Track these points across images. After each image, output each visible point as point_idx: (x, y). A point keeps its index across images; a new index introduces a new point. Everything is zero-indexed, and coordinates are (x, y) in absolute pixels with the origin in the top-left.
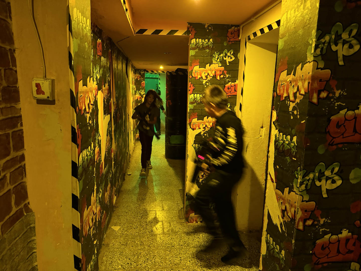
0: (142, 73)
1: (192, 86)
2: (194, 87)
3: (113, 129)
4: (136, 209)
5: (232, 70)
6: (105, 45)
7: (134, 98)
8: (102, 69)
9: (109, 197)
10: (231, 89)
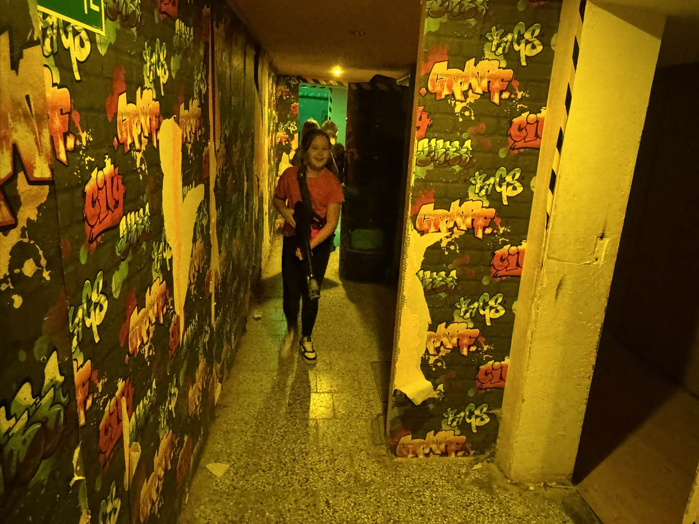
0: (293, 83)
1: (424, 116)
2: (432, 121)
3: (214, 220)
4: (269, 412)
5: (533, 80)
7: (274, 140)
8: (176, 55)
9: (200, 394)
10: (526, 130)
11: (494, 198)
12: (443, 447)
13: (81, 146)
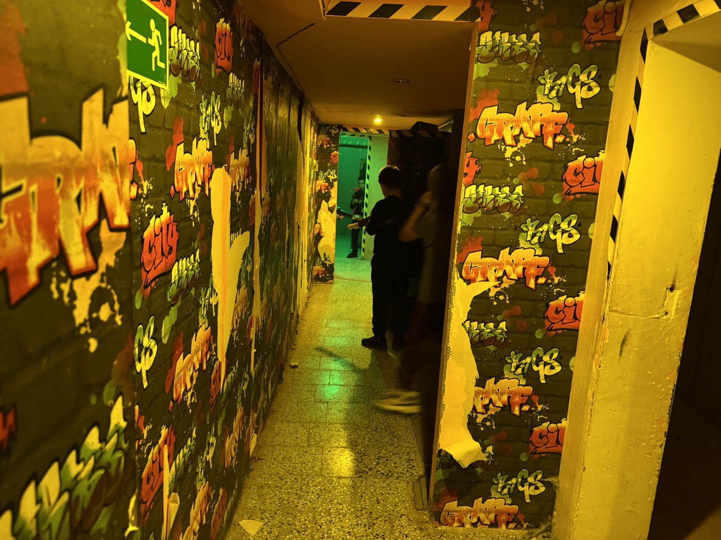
0: (333, 132)
1: (473, 162)
2: (480, 167)
3: (257, 267)
4: (304, 467)
5: (591, 123)
6: (241, 43)
7: (314, 188)
8: (229, 107)
9: (237, 445)
10: (583, 174)
11: (547, 246)
12: (492, 516)
13: (142, 194)
